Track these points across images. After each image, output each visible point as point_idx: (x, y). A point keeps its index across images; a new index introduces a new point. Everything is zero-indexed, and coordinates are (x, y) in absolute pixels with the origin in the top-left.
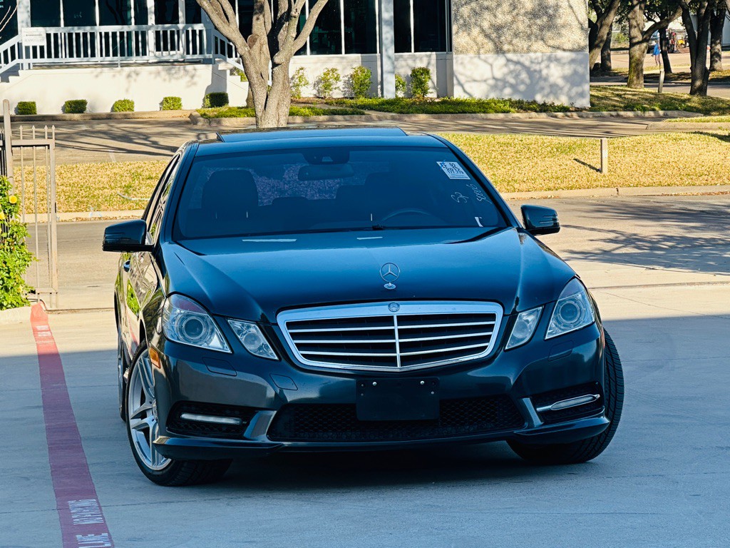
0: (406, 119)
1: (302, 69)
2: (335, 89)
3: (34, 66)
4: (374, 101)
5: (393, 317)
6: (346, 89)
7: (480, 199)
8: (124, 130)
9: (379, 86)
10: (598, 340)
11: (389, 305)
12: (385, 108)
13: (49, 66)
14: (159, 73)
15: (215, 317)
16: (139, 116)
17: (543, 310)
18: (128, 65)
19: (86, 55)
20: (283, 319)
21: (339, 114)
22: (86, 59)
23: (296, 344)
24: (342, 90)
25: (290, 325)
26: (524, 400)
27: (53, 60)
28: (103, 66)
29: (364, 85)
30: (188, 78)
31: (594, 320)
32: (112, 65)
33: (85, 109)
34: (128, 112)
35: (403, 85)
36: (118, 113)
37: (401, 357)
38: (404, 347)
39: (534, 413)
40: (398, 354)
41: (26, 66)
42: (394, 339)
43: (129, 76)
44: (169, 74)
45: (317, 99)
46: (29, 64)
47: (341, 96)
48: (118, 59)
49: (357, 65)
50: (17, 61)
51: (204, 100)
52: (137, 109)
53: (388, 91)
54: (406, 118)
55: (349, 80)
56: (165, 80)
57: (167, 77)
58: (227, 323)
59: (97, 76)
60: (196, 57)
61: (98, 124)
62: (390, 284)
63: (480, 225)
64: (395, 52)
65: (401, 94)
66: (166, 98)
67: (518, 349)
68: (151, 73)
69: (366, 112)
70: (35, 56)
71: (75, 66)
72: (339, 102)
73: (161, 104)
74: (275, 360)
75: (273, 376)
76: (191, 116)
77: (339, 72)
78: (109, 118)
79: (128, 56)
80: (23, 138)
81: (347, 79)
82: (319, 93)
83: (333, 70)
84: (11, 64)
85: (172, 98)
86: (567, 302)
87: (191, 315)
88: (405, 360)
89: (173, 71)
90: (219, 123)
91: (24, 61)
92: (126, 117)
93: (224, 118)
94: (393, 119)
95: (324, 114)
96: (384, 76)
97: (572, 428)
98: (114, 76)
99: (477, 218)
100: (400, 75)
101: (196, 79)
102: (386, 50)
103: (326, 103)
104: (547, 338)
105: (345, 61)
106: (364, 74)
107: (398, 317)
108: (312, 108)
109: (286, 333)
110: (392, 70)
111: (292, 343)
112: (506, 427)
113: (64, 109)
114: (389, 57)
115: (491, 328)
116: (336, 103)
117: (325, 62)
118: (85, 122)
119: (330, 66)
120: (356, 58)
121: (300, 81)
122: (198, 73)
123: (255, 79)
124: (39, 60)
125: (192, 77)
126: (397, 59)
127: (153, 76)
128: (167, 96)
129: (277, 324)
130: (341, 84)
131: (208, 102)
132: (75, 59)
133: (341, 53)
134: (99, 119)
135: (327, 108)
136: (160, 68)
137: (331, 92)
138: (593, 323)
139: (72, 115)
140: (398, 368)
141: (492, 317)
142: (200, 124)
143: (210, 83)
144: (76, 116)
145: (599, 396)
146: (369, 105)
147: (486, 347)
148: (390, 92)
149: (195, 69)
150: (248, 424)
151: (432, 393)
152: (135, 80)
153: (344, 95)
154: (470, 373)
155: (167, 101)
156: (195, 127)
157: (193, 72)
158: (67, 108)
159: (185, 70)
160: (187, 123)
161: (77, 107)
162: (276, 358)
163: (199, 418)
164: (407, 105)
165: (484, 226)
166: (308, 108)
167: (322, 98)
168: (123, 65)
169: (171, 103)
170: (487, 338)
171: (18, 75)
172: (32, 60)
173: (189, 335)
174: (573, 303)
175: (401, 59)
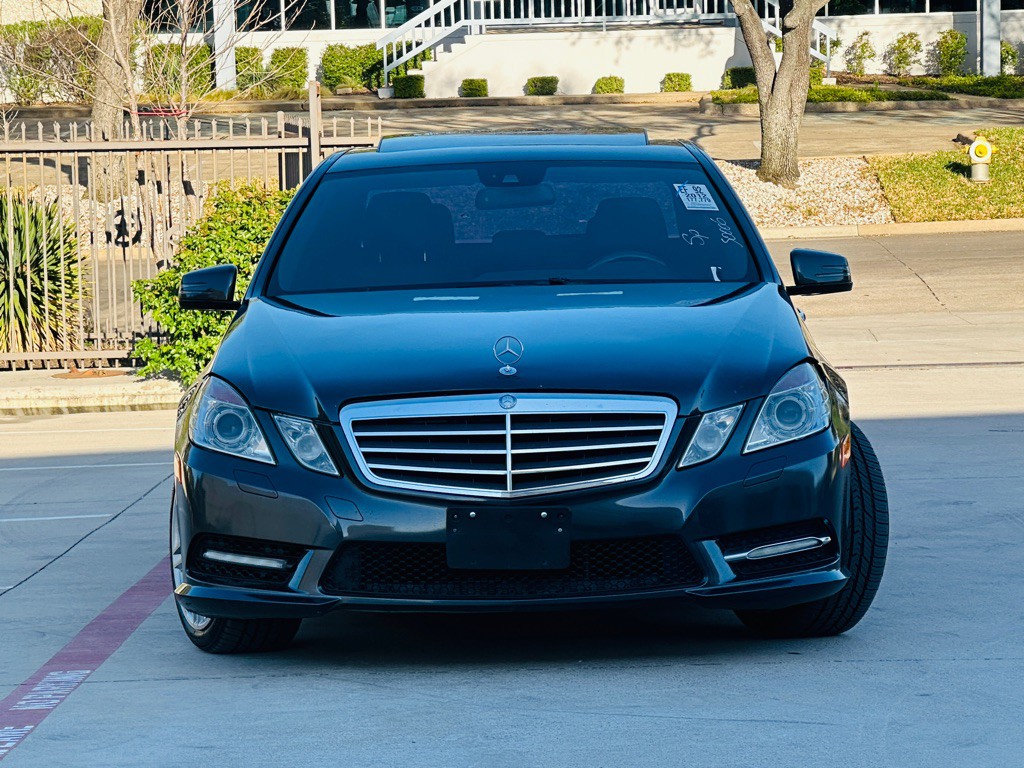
0: (1010, 106)
1: (866, 34)
2: (914, 62)
3: (488, 29)
4: (968, 80)
5: (504, 416)
6: (930, 63)
7: (726, 240)
8: (600, 120)
9: (979, 59)
10: (830, 455)
11: (501, 399)
12: (981, 90)
13: (509, 30)
14: (661, 39)
15: (255, 411)
16: (630, 100)
17: (744, 410)
18: (618, 28)
19: (558, 14)
20: (348, 415)
21: (911, 100)
22: (558, 19)
23: (364, 453)
24: (924, 63)
25: (357, 425)
26: (705, 543)
27: (512, 20)
28: (584, 28)
29: (956, 57)
30: (702, 45)
31: (827, 424)
32: (597, 27)
33: (554, 89)
34: (615, 94)
35: (1013, 57)
36: (602, 95)
37: (514, 476)
38: (518, 461)
39: (722, 562)
40: (509, 472)
41: (476, 30)
42: (505, 448)
43: (618, 42)
44: (676, 40)
45: (888, 77)
46: (481, 27)
47: (922, 73)
48: (603, 18)
49: (947, 27)
50: (463, 22)
51: (723, 78)
52: (628, 90)
53: (989, 65)
54: (1010, 104)
55: (934, 50)
56: (669, 48)
57: (672, 44)
58: (273, 420)
59: (574, 44)
60: (712, 16)
61: (569, 111)
62: (508, 367)
63: (716, 279)
64: (1002, 9)
65: (1009, 70)
66: (669, 75)
67: (699, 467)
68: (649, 39)
69: (951, 96)
70: (488, 16)
71: (545, 29)
72: (918, 82)
73: (663, 82)
74: (336, 476)
75: (329, 501)
76: (701, 101)
77: (919, 38)
78: (587, 102)
79: (617, 14)
80: (338, 135)
81: (932, 48)
82: (891, 68)
83: (912, 36)
84: (455, 26)
85: (678, 75)
86: (787, 399)
87: (226, 408)
88: (519, 481)
89: (681, 36)
90: (736, 110)
91: (472, 22)
92: (612, 101)
93: (743, 104)
94: (991, 106)
95: (888, 100)
96: (985, 43)
97: (786, 586)
98: (598, 43)
99: (714, 269)
100: (1010, 42)
101: (712, 47)
102: (989, 6)
103: (899, 83)
104: (746, 451)
105: (930, 21)
106: (956, 41)
107: (512, 416)
108: (872, 90)
109: (351, 436)
110: (996, 35)
111: (358, 452)
112: (676, 583)
113: (526, 89)
114: (993, 16)
115: (656, 434)
116: (913, 83)
117: (901, 24)
118: (553, 108)
119: (907, 30)
120: (946, 17)
121: (863, 51)
122: (715, 38)
123: (759, 49)
124: (493, 21)
125: (708, 43)
126: (1005, 19)
127: (653, 42)
128: (671, 72)
129: (339, 424)
130: (922, 56)
131: (728, 80)
132: (543, 19)
133: (924, 11)
134: (572, 104)
135: (895, 91)
136: (662, 32)
137: (908, 68)
138: (826, 429)
139: (537, 97)
140: (508, 492)
141: (660, 418)
142: (708, 112)
143: (732, 54)
144: (542, 99)
145: (829, 539)
146: (958, 86)
147: (647, 463)
148: (991, 67)
149: (712, 34)
150: (295, 568)
151: (560, 530)
152: (627, 48)
153: (927, 71)
154: (621, 502)
155: (670, 79)
156: (702, 116)
157: (710, 37)
158: (531, 88)
159: (698, 34)
160: (694, 110)
161: (544, 86)
162: (337, 473)
163: (229, 558)
164: (1014, 85)
165: (722, 281)
166: (867, 91)
167: (895, 76)
168: (610, 28)
169: (676, 82)
170: (650, 451)
171: (464, 42)
172: (483, 21)
173: (223, 436)
174: (795, 399)
175: (1012, 19)
